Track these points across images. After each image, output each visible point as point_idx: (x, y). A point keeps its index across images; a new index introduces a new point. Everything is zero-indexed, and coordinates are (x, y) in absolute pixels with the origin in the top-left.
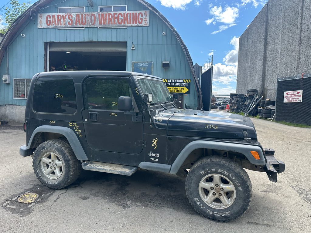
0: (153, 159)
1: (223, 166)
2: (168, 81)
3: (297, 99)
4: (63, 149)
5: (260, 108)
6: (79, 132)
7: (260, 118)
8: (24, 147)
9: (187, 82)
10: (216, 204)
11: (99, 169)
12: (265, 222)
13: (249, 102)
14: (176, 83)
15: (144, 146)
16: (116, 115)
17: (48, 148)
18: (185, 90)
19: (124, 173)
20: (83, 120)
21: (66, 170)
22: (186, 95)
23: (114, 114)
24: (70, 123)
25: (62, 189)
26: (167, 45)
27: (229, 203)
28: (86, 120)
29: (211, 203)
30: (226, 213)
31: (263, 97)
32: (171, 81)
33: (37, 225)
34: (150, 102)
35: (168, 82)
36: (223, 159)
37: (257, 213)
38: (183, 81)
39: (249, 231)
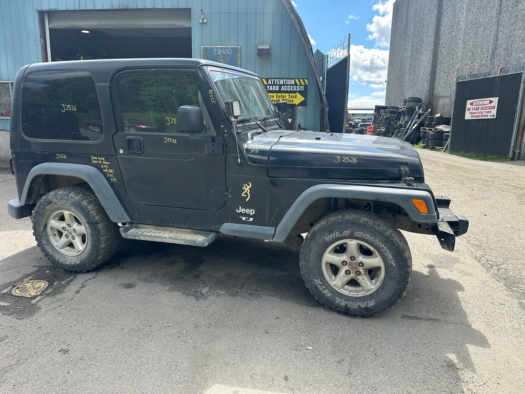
0: (244, 219)
1: (364, 227)
2: (267, 83)
3: (488, 112)
4: (84, 203)
5: (425, 129)
6: (110, 173)
7: (424, 148)
8: (16, 202)
9: (301, 85)
10: (350, 288)
11: (151, 236)
12: (431, 315)
13: (406, 120)
14: (283, 86)
15: (227, 195)
16: (175, 142)
17: (58, 202)
18: (299, 99)
19: (195, 241)
20: (117, 153)
21: (93, 240)
22: (301, 108)
23: (172, 140)
24: (94, 158)
25: (88, 272)
26: (265, 15)
27: (373, 287)
28: (121, 151)
29: (343, 287)
30: (367, 303)
31: (430, 110)
32: (274, 81)
33: (48, 333)
34: (236, 117)
35: (268, 85)
36: (365, 215)
37: (417, 302)
38: (295, 81)
39: (405, 331)
